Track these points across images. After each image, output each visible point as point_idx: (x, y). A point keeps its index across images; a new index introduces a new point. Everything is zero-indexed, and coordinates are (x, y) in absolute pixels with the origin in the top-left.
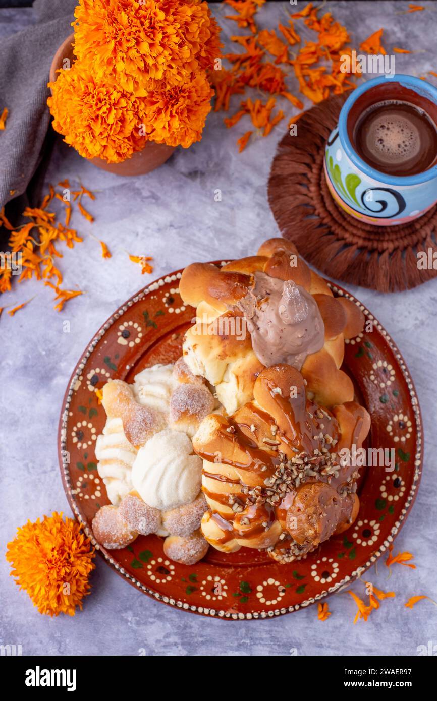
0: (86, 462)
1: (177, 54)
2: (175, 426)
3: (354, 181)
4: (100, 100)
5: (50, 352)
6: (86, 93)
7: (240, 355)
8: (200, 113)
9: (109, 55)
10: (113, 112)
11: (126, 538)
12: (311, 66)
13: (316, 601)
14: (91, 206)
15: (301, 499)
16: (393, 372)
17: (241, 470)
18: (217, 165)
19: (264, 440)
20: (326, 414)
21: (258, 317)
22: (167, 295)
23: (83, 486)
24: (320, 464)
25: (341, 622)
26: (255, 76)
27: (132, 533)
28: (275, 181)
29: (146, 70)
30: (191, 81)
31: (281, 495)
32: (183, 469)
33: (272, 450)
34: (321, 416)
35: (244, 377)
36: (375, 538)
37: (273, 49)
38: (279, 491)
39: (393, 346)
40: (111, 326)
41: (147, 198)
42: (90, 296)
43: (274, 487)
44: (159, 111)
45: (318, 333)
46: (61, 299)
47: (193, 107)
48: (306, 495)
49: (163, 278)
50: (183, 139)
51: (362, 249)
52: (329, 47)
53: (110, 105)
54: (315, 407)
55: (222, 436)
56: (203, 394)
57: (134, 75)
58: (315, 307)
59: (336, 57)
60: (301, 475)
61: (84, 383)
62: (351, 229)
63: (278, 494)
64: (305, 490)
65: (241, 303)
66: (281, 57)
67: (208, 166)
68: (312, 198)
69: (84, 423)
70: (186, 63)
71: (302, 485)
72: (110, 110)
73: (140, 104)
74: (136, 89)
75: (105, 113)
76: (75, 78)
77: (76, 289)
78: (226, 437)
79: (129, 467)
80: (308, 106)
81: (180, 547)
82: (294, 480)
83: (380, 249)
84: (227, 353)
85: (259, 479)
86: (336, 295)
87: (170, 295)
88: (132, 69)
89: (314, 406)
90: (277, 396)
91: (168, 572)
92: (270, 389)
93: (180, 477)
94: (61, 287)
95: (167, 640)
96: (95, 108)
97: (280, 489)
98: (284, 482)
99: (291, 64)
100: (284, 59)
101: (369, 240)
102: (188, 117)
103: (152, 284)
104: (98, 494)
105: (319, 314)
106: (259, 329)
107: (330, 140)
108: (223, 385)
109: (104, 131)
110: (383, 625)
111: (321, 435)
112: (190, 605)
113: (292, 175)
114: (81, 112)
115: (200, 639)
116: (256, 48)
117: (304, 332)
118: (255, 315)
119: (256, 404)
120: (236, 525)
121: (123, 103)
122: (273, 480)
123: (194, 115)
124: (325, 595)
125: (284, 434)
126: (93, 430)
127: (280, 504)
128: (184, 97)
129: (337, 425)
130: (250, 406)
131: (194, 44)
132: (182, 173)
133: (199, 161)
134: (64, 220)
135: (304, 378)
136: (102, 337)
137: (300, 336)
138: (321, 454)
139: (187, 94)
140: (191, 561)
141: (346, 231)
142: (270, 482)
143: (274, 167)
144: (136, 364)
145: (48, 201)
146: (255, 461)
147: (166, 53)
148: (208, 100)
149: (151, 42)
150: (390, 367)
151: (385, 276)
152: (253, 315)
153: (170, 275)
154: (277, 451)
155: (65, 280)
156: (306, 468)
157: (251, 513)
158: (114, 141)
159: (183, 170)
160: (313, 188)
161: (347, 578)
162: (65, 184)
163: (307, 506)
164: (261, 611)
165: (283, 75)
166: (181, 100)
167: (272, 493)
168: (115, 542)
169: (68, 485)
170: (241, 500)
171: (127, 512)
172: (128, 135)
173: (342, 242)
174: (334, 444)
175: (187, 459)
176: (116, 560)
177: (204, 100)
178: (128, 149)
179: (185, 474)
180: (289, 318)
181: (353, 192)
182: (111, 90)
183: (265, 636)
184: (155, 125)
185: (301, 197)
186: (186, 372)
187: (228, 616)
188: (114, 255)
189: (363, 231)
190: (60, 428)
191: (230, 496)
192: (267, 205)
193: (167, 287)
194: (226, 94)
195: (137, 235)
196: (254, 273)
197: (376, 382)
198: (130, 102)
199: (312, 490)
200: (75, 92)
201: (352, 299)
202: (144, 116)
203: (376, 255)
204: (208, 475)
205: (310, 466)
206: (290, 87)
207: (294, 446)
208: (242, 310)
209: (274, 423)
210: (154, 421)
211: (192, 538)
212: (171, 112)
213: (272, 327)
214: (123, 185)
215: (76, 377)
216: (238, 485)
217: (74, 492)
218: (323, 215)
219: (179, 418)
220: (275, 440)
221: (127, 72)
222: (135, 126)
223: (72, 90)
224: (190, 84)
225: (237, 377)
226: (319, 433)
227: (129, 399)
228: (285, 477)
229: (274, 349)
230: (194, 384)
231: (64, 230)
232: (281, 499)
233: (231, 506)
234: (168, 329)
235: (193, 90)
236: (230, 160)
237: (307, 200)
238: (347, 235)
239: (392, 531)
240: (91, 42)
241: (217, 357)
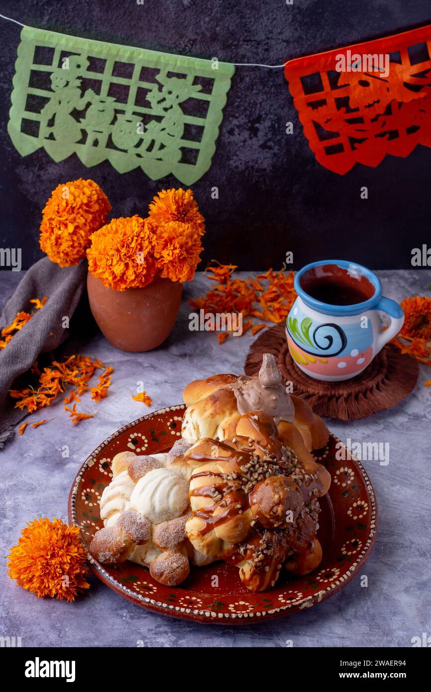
0: (90, 514)
2: (171, 467)
7: (228, 413)
17: (223, 462)
18: (202, 351)
19: (243, 447)
31: (254, 483)
32: (175, 485)
35: (229, 428)
41: (147, 367)
42: (99, 419)
43: (249, 475)
51: (322, 397)
55: (206, 443)
60: (270, 471)
61: (96, 465)
63: (251, 481)
67: (195, 351)
69: (93, 490)
77: (89, 414)
83: (337, 396)
84: (218, 412)
85: (236, 467)
90: (255, 420)
92: (249, 418)
93: (172, 488)
97: (253, 477)
101: (328, 390)
106: (243, 395)
125: (258, 443)
126: (99, 497)
132: (174, 355)
133: (188, 349)
136: (116, 437)
142: (246, 467)
152: (239, 387)
156: (275, 467)
167: (246, 480)
179: (176, 488)
184: (163, 253)
197: (339, 484)
203: (334, 401)
207: (266, 449)
213: (253, 391)
214: (128, 361)
216: (219, 477)
220: (251, 447)
222: (149, 251)
225: (224, 430)
228: (257, 466)
232: (253, 486)
236: (212, 349)
241: (209, 417)
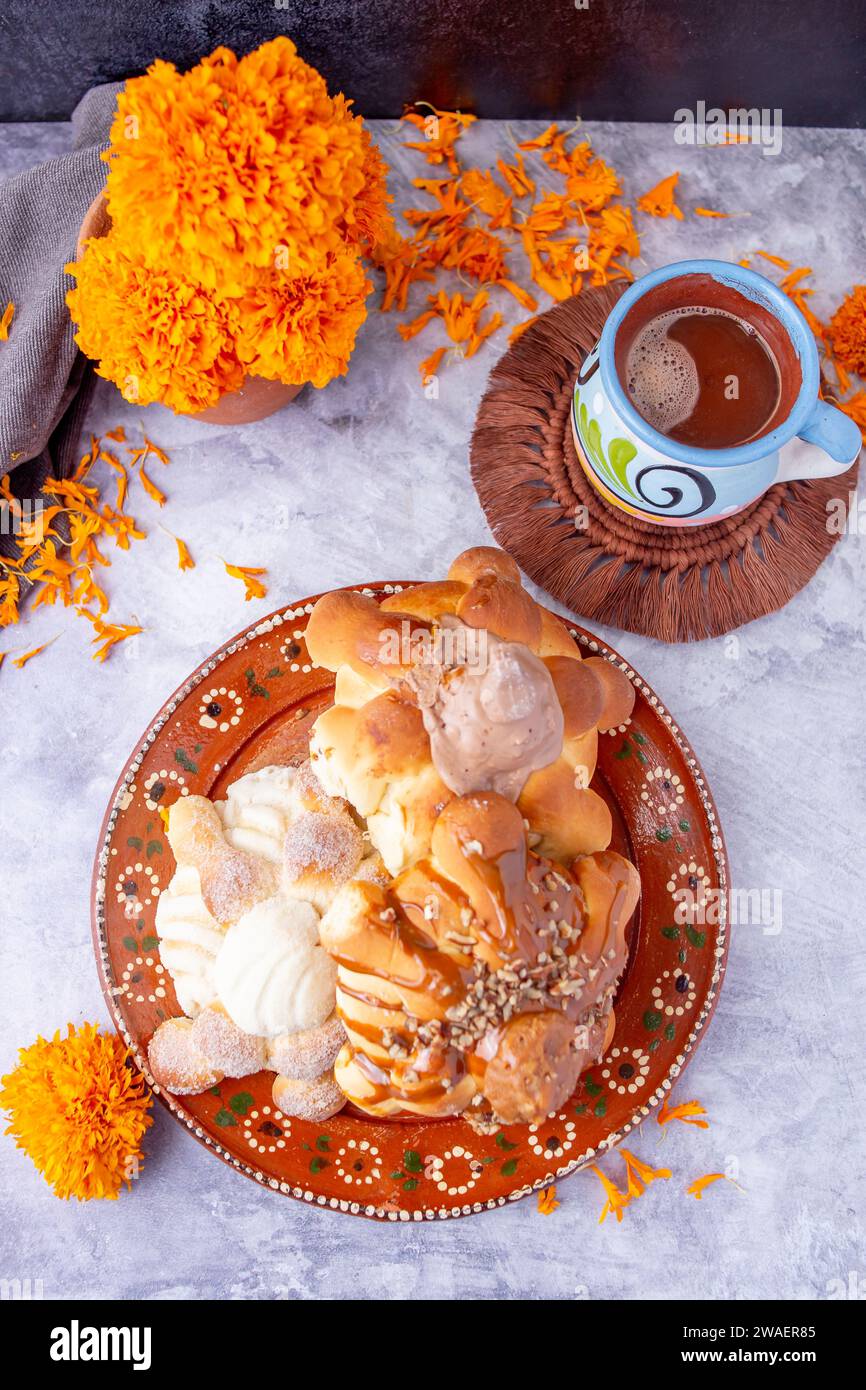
0: (140, 936)
1: (299, 219)
2: (293, 891)
3: (623, 451)
4: (156, 301)
5: (84, 735)
6: (132, 286)
7: (410, 771)
8: (345, 326)
9: (169, 217)
10: (181, 323)
11: (205, 1081)
12: (553, 235)
13: (534, 1191)
14: (162, 475)
15: (513, 1046)
16: (681, 789)
17: (405, 991)
18: (383, 407)
19: (450, 935)
20: (563, 881)
21: (443, 704)
22: (288, 641)
23: (135, 980)
24: (550, 977)
25: (578, 1216)
26: (455, 249)
27: (214, 1072)
28: (485, 438)
29: (240, 248)
30: (328, 267)
31: (477, 1036)
32: (304, 973)
33: (461, 952)
34: (553, 886)
35: (415, 810)
36: (640, 1081)
37: (486, 203)
38: (472, 1028)
39: (683, 745)
40: (187, 696)
41: (259, 462)
42: (156, 636)
43: (465, 1022)
44: (267, 322)
45: (552, 733)
46: (105, 641)
47: (331, 314)
48: (522, 1039)
49: (281, 613)
50: (313, 372)
51: (633, 563)
52: (584, 203)
53: (174, 310)
54: (543, 869)
55: (372, 927)
56: (343, 834)
57: (216, 257)
58: (548, 685)
59: (596, 220)
60: (513, 1001)
61: (138, 798)
62: (614, 528)
63: (471, 1032)
64: (520, 1028)
65: (413, 675)
66: (501, 216)
67: (368, 408)
68: (547, 471)
69: (139, 867)
70: (316, 235)
71: (514, 1016)
72: (174, 319)
73: (231, 308)
74: (221, 283)
75: (164, 325)
76: (113, 258)
77: (132, 622)
78: (380, 928)
79: (211, 956)
80: (545, 305)
81: (300, 1097)
82: (500, 1009)
83: (665, 566)
84: (387, 767)
85: (437, 1007)
86: (586, 652)
87: (294, 641)
88: (211, 246)
89: (541, 867)
90: (475, 855)
91: (279, 1133)
92: (461, 844)
93: (298, 985)
94: (106, 619)
95: (278, 1241)
96: (146, 316)
97: (474, 1025)
98: (482, 1013)
99: (517, 231)
100: (506, 221)
101: (647, 548)
102: (322, 334)
103: (261, 621)
104: (160, 992)
105: (555, 698)
106: (444, 726)
107: (583, 373)
108: (379, 818)
109: (165, 359)
110: (649, 1223)
111: (553, 926)
112: (317, 1194)
113: (514, 427)
114: (121, 322)
115: (335, 1242)
116: (457, 201)
117: (526, 734)
118: (438, 699)
119: (437, 864)
120: (394, 1078)
121: (199, 306)
122: (462, 1011)
123: (335, 329)
124: (551, 1181)
125: (485, 927)
126: (155, 880)
127: (475, 1048)
128: (314, 296)
129: (581, 899)
130: (424, 867)
131: (331, 200)
132: (322, 420)
133: (352, 400)
134: (112, 499)
135: (524, 817)
136: (171, 715)
137: (518, 742)
138: (550, 960)
139: (320, 291)
140: (319, 1118)
141: (607, 530)
142: (458, 1014)
143: (482, 413)
144: (232, 762)
145: (88, 465)
146: (431, 971)
147: (278, 216)
148: (360, 302)
149: (248, 194)
150: (676, 780)
151: (672, 613)
152: (435, 700)
153: (293, 607)
154: (471, 955)
155: (114, 607)
156: (522, 986)
157: (422, 1060)
158: (184, 377)
159: (324, 414)
160: (550, 453)
161: (591, 1152)
162: (116, 435)
163: (523, 1060)
164: (441, 1208)
165: (502, 250)
166: (308, 302)
167: (460, 1032)
168: (186, 1085)
169: (107, 980)
170: (404, 1040)
171: (204, 1041)
172: (209, 365)
173: (600, 551)
174: (574, 939)
175: (312, 954)
176: (190, 1112)
177: (353, 301)
178: (210, 391)
179: (308, 980)
180: (500, 712)
181: (621, 471)
182: (177, 282)
183: (445, 1238)
184: (260, 349)
185: (529, 468)
186: (316, 790)
187: (381, 1214)
188: (199, 563)
189: (636, 531)
190: (95, 877)
191: (386, 1032)
192: (469, 480)
193: (288, 627)
194: (402, 281)
195: (241, 528)
196: (438, 618)
197: (651, 804)
198: (211, 305)
199: (533, 1030)
200: (111, 283)
201: (613, 657)
202: (238, 330)
203: (658, 576)
204: (345, 989)
205: (530, 982)
206: (514, 272)
207: (504, 949)
208: (416, 690)
209: (467, 905)
210: (254, 880)
211: (320, 1082)
212: (289, 325)
213: (468, 724)
214: (218, 439)
215: (124, 787)
216: (400, 1014)
217: (118, 991)
218: (566, 501)
219: (299, 876)
220: (467, 935)
221: (204, 251)
222: (222, 349)
223: (105, 279)
224: (327, 273)
225: (404, 809)
226: (549, 920)
227: (213, 837)
228: (484, 1005)
229: (471, 764)
230: (328, 813)
231: (113, 518)
232: (476, 1042)
233: (387, 1049)
234: (290, 700)
235: (333, 282)
236: (407, 398)
237: (539, 473)
238: (607, 539)
239: (671, 1071)
240: (137, 191)
241: (368, 774)
